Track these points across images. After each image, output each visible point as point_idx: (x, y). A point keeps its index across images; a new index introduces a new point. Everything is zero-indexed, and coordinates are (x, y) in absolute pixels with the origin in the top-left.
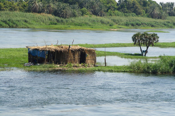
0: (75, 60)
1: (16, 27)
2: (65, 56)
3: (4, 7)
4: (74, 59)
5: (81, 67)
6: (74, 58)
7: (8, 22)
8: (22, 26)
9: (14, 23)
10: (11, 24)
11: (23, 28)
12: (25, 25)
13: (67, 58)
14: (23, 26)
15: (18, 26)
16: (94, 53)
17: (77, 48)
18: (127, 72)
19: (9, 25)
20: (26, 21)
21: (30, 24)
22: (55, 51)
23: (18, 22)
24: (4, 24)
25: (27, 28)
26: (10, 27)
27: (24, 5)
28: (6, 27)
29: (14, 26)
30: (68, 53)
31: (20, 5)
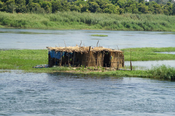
0: (98, 62)
1: (151, 31)
2: (86, 58)
3: (148, 10)
4: (96, 62)
5: (100, 70)
6: (96, 60)
7: (144, 25)
8: (157, 29)
9: (149, 26)
10: (146, 27)
11: (158, 31)
12: (161, 28)
13: (87, 60)
14: (159, 29)
15: (153, 29)
16: (122, 55)
17: (99, 50)
18: (145, 77)
19: (144, 28)
20: (163, 24)
21: (168, 27)
22: (72, 52)
23: (154, 25)
24: (139, 27)
25: (163, 31)
26: (145, 30)
27: (170, 8)
28: (140, 30)
29: (149, 29)
30: (88, 55)
31: (166, 8)
